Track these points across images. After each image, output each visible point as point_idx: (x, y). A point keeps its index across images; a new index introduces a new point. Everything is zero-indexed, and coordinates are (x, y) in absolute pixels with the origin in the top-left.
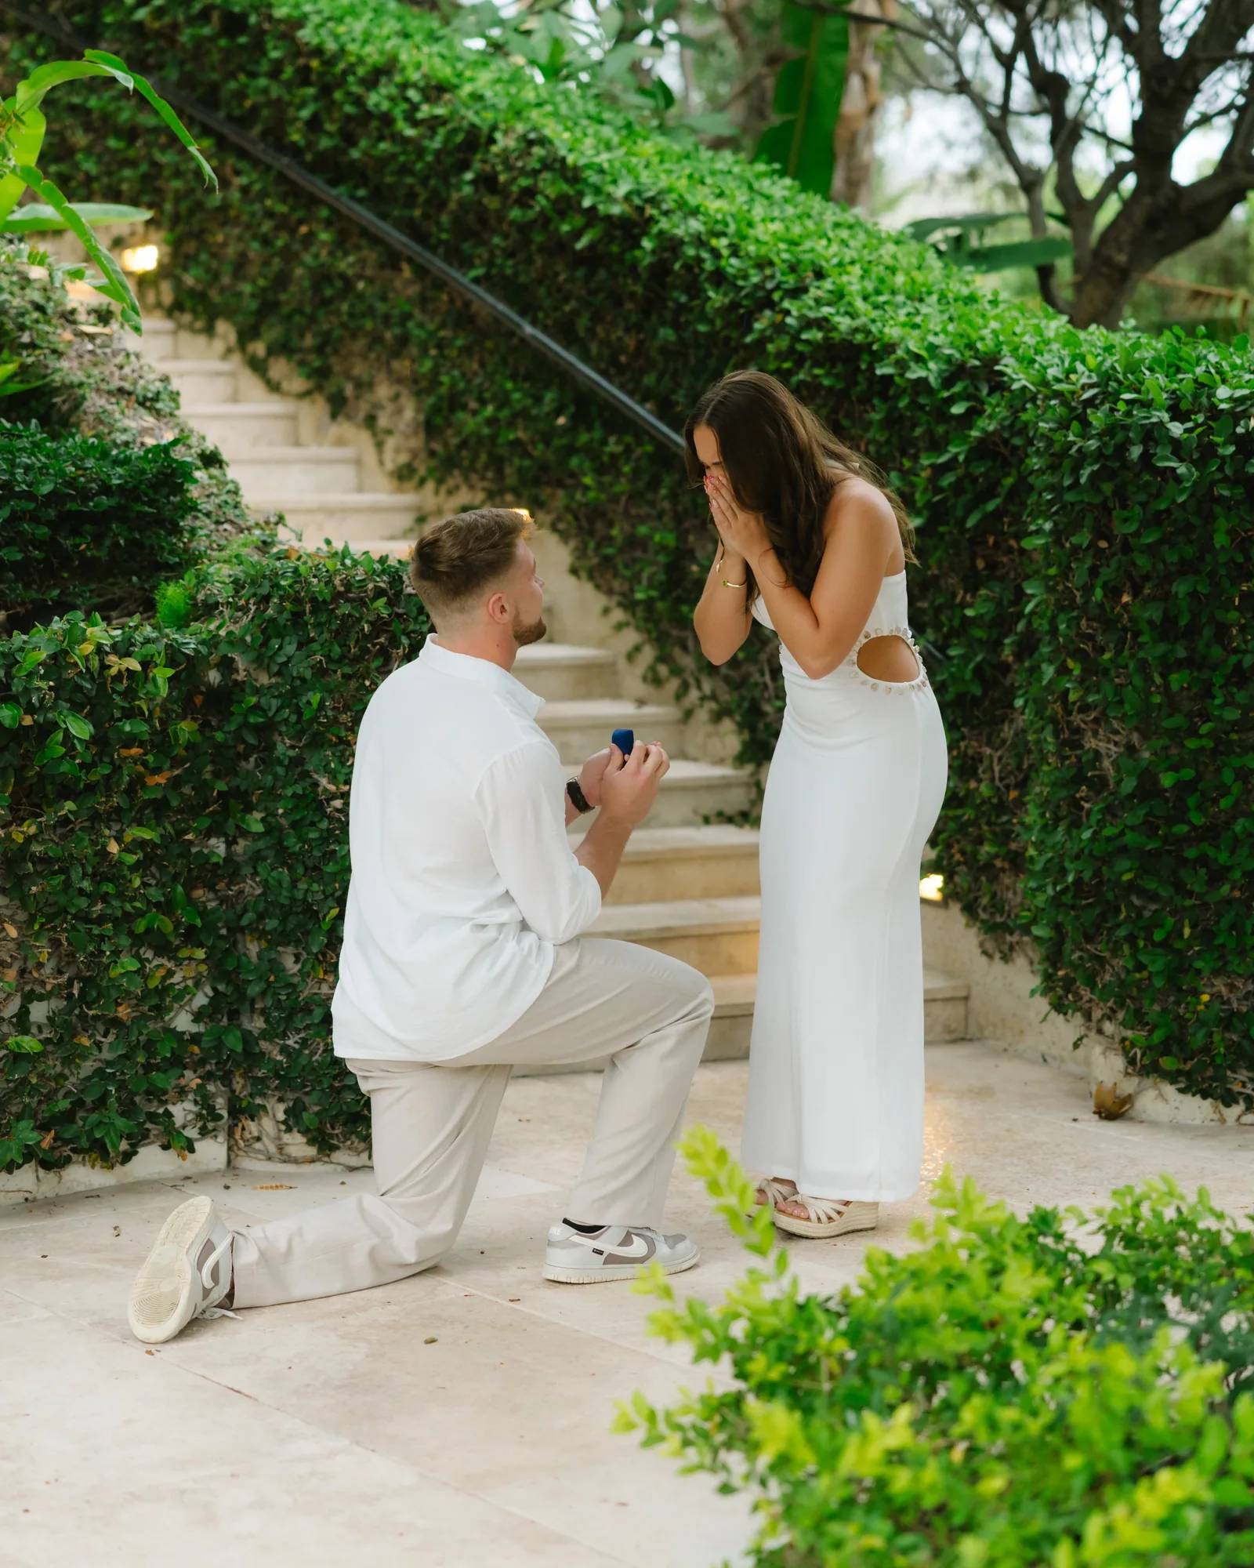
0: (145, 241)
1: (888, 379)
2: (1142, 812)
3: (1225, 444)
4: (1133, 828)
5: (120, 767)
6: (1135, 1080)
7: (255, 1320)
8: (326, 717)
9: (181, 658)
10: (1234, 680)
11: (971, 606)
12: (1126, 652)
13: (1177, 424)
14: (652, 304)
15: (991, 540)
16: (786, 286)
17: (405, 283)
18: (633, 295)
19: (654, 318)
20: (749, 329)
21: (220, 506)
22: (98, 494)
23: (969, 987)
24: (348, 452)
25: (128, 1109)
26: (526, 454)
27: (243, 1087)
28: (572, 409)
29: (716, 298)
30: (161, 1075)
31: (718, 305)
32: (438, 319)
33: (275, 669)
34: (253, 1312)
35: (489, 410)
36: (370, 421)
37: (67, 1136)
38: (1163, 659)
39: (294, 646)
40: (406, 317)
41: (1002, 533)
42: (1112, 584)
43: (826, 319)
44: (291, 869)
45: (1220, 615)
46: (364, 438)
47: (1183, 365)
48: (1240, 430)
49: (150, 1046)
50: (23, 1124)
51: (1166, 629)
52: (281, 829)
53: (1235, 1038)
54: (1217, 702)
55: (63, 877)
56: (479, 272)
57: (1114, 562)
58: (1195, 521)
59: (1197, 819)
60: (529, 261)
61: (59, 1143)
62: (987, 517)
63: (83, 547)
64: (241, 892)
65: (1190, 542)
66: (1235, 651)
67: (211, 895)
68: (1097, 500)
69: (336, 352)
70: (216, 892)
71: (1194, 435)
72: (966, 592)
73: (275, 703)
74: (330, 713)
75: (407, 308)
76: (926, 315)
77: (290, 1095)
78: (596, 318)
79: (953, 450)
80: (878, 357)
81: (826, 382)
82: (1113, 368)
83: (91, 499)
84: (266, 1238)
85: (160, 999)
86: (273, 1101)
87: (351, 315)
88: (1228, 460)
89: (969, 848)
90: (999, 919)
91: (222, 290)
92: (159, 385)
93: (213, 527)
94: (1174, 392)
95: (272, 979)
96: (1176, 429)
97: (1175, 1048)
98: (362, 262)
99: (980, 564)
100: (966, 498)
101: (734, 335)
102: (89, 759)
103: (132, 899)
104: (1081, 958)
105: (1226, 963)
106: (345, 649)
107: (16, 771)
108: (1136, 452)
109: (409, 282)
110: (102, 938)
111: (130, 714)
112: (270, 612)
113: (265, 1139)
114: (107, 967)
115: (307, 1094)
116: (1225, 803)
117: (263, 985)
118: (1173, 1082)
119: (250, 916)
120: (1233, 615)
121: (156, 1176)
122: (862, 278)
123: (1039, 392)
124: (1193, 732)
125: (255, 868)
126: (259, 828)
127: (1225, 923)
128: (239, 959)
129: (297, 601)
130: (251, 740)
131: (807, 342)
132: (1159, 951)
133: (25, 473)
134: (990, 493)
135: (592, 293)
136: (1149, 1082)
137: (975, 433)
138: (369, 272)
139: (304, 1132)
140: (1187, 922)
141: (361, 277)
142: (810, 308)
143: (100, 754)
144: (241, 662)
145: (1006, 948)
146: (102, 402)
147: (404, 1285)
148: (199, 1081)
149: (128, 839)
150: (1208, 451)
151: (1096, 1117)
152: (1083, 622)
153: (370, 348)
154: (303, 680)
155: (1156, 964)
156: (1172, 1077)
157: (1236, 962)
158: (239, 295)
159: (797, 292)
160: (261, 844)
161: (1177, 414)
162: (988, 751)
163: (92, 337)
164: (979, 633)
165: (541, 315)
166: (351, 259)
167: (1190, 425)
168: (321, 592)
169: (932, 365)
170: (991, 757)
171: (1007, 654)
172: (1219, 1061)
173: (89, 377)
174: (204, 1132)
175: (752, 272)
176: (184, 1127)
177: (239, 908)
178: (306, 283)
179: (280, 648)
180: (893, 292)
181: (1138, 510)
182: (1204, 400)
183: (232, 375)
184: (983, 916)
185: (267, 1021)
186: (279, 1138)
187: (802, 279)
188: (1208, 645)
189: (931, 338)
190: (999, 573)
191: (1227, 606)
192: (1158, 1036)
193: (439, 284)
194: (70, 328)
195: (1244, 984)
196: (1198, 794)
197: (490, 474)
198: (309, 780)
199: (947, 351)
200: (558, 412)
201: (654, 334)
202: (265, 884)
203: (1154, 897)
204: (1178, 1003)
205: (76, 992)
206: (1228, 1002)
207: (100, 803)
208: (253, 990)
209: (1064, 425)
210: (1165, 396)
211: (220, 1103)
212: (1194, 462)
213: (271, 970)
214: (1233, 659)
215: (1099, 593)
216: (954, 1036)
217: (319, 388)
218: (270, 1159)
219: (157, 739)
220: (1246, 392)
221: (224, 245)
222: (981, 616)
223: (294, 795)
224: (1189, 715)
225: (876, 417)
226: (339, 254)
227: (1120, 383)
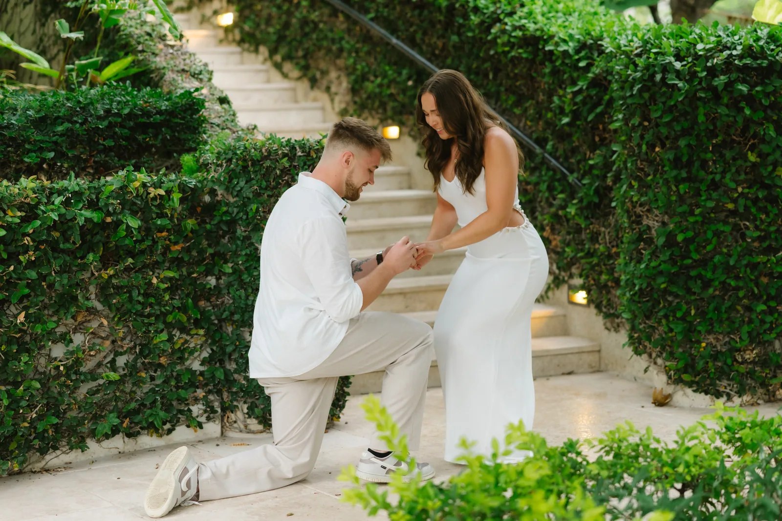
0: (227, 11)
1: (551, 52)
2: (668, 254)
3: (702, 71)
4: (665, 262)
5: (157, 242)
6: (673, 386)
7: (209, 506)
8: (260, 216)
9: (188, 190)
10: (712, 187)
11: (593, 159)
12: (658, 176)
13: (678, 63)
14: (448, 25)
15: (601, 127)
16: (506, 12)
17: (341, 23)
18: (440, 21)
19: (449, 31)
20: (490, 33)
21: (224, 121)
22: (155, 114)
23: (600, 346)
24: (318, 104)
25: (167, 408)
26: (396, 100)
27: (228, 397)
28: (415, 77)
29: (475, 19)
30: (183, 391)
31: (476, 22)
32: (355, 39)
33: (235, 193)
34: (209, 502)
35: (379, 80)
36: (328, 89)
37: (136, 421)
38: (675, 177)
39: (244, 182)
40: (342, 39)
41: (605, 123)
42: (650, 143)
43: (524, 26)
44: (245, 290)
45: (702, 155)
46: (325, 97)
47: (683, 35)
48: (709, 64)
49: (178, 378)
50: (112, 415)
51: (677, 163)
52: (241, 271)
53: (720, 364)
54: (703, 198)
55: (128, 295)
56: (372, 15)
57: (651, 131)
58: (688, 109)
59: (696, 256)
60: (394, 8)
61: (133, 425)
62: (597, 115)
63: (148, 139)
64: (223, 302)
65: (686, 120)
66: (712, 173)
67: (208, 304)
68: (642, 102)
69: (312, 57)
70: (211, 302)
71: (687, 67)
72: (590, 152)
73: (236, 210)
74: (262, 214)
75: (341, 35)
76: (571, 22)
77: (249, 400)
78: (425, 33)
79: (580, 83)
80: (546, 42)
81: (524, 56)
82: (650, 38)
83: (152, 117)
84: (216, 466)
85: (181, 355)
86: (242, 403)
87: (318, 40)
88: (704, 79)
89: (596, 277)
90: (612, 311)
91: (261, 32)
92: (202, 68)
93: (220, 131)
94: (677, 48)
95: (237, 343)
96: (678, 65)
97: (690, 370)
98: (322, 15)
99: (597, 139)
100: (588, 106)
101: (483, 36)
102: (140, 238)
103: (165, 306)
104: (644, 327)
105: (713, 327)
106: (269, 183)
107: (103, 244)
108: (658, 77)
109: (342, 23)
110: (150, 324)
111: (161, 215)
112: (232, 166)
113: (238, 422)
114: (152, 339)
115: (257, 399)
116: (709, 248)
117: (234, 347)
118: (690, 387)
119: (226, 313)
120: (709, 155)
121: (185, 441)
122: (543, 6)
123: (617, 52)
124: (692, 213)
125: (228, 290)
126: (230, 271)
127: (712, 307)
128: (221, 335)
129: (245, 160)
130: (225, 228)
131: (515, 37)
132: (680, 322)
133: (118, 105)
134: (599, 104)
135: (422, 21)
136: (679, 387)
137: (590, 75)
138: (325, 19)
139: (257, 418)
140: (692, 307)
141: (321, 21)
142: (517, 21)
143: (147, 235)
144: (220, 192)
145: (615, 325)
146: (174, 76)
147: (286, 489)
148: (204, 394)
149: (162, 276)
150: (693, 75)
151: (654, 405)
152: (639, 162)
153: (326, 54)
154: (249, 198)
155: (678, 328)
156: (690, 384)
157: (718, 326)
158: (268, 33)
159: (511, 14)
160: (231, 279)
161: (678, 57)
162: (603, 229)
163: (172, 47)
164: (595, 172)
165: (400, 34)
166: (317, 13)
167: (685, 63)
168: (255, 155)
169: (571, 44)
170: (604, 232)
171: (609, 182)
172: (712, 376)
173: (168, 64)
174: (209, 419)
175: (490, 5)
176: (197, 417)
177: (222, 309)
178: (297, 26)
179: (238, 183)
180: (557, 12)
181: (661, 105)
182: (692, 51)
183: (267, 71)
184: (604, 310)
185: (237, 364)
186: (245, 422)
187: (514, 8)
188: (698, 171)
189: (570, 31)
190: (605, 142)
191: (706, 151)
192: (681, 365)
193: (355, 23)
194: (162, 43)
195: (724, 338)
196: (695, 244)
197: (380, 111)
198: (253, 247)
199: (577, 37)
200: (409, 79)
201: (449, 38)
202: (233, 298)
203: (677, 296)
204: (691, 348)
205: (137, 351)
206: (715, 347)
207: (147, 259)
208: (229, 349)
209: (627, 67)
210: (672, 49)
211: (216, 405)
212: (687, 81)
213: (237, 340)
214: (711, 177)
215: (644, 147)
216: (594, 369)
217: (304, 75)
218: (241, 431)
219: (176, 228)
220: (712, 46)
221: (261, 10)
222: (597, 164)
223: (246, 254)
224: (691, 205)
225: (547, 70)
226: (311, 11)
227: (652, 45)
